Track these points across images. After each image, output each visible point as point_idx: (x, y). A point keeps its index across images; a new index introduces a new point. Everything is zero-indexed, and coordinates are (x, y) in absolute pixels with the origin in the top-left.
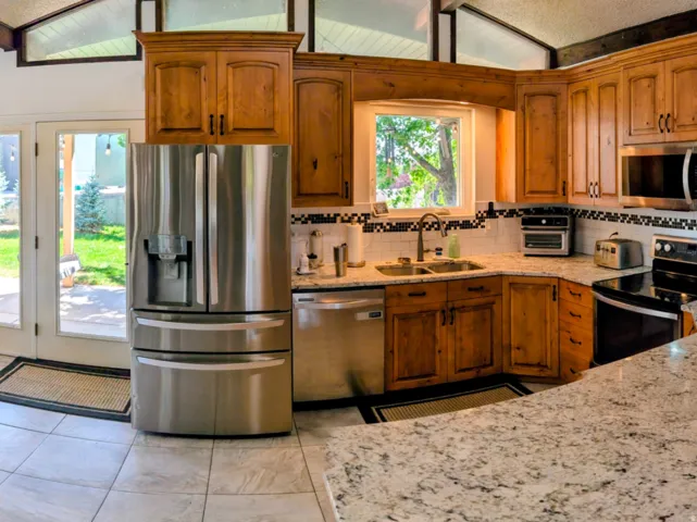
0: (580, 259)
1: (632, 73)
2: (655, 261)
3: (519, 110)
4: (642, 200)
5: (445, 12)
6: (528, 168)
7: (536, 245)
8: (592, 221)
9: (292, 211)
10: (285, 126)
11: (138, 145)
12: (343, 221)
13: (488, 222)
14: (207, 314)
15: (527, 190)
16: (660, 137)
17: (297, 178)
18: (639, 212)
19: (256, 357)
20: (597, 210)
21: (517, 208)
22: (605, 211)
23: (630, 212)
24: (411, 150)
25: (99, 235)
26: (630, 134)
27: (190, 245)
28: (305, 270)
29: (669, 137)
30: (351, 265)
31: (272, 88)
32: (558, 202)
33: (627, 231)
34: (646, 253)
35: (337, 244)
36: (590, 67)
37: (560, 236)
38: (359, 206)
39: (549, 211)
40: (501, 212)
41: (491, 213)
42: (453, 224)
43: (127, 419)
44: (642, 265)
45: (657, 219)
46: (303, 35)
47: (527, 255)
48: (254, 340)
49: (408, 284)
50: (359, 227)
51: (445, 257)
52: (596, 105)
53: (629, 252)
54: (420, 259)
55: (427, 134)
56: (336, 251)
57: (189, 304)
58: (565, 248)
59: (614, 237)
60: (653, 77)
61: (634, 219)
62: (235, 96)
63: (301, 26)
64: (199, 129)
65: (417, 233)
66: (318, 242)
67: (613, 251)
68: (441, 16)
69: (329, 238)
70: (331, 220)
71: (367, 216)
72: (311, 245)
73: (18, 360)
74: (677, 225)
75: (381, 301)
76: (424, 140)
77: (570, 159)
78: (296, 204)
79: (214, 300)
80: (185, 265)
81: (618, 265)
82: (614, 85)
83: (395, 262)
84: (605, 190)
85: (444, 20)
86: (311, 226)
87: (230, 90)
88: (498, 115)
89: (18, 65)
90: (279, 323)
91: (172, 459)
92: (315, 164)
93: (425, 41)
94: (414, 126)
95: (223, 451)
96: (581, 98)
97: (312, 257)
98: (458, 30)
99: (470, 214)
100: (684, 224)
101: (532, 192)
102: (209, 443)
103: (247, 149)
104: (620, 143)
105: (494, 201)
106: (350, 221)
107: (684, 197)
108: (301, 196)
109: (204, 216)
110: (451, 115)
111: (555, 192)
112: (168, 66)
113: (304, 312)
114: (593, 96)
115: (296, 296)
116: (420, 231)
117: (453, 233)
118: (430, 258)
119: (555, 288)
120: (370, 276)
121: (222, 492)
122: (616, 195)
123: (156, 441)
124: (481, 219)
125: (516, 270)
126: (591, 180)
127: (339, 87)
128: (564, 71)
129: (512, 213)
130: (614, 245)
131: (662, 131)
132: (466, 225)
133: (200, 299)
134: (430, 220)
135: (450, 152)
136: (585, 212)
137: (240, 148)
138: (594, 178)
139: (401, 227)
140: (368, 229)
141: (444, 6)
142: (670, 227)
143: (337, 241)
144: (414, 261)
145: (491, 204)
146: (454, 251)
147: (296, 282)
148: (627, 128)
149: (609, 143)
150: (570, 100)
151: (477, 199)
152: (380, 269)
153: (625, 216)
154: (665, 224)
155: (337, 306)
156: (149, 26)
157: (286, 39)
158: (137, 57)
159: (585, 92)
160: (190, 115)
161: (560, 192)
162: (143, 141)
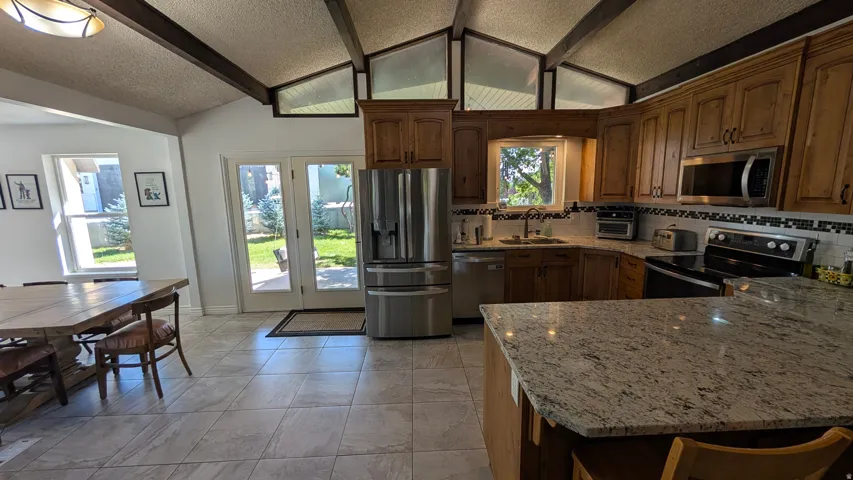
0: (640, 242)
1: (702, 97)
2: (708, 248)
3: (600, 138)
4: (705, 199)
5: (549, 71)
6: (604, 177)
7: (607, 231)
8: (653, 216)
9: (451, 207)
10: (448, 157)
11: (360, 171)
12: (480, 213)
13: (572, 215)
14: (407, 263)
15: (603, 193)
16: (724, 148)
17: (454, 189)
18: (697, 209)
19: (431, 288)
20: (659, 208)
21: (594, 206)
22: (666, 208)
23: (688, 209)
24: (520, 171)
25: (326, 237)
26: (694, 148)
27: (397, 225)
28: (459, 241)
29: (732, 147)
30: (485, 239)
31: (440, 135)
32: (626, 201)
33: (684, 224)
34: (700, 241)
35: (478, 226)
36: (661, 98)
37: (627, 226)
38: (489, 205)
39: (620, 208)
40: (583, 208)
41: (575, 208)
42: (548, 215)
43: (364, 334)
44: (695, 250)
45: (714, 215)
46: (457, 101)
47: (600, 238)
48: (429, 278)
49: (518, 249)
50: (490, 216)
51: (542, 236)
52: (665, 128)
53: (683, 239)
54: (526, 236)
55: (531, 158)
56: (477, 229)
57: (397, 258)
58: (629, 234)
59: (672, 228)
60: (723, 98)
61: (693, 215)
62: (419, 140)
63: (456, 95)
64: (399, 160)
65: (524, 221)
66: (466, 225)
67: (669, 237)
68: (546, 74)
69: (473, 223)
70: (474, 213)
71: (494, 210)
72: (462, 228)
73: (292, 312)
74: (734, 220)
75: (503, 258)
76: (529, 163)
77: (638, 171)
78: (453, 203)
79: (410, 256)
80: (394, 237)
81: (672, 248)
82: (683, 110)
83: (510, 238)
84: (666, 192)
85: (548, 76)
86: (462, 217)
87: (416, 137)
88: (584, 143)
89: (274, 116)
90: (446, 268)
91: (390, 352)
92: (465, 179)
93: (534, 93)
94: (523, 153)
95: (417, 347)
96: (652, 122)
97: (463, 234)
98: (558, 83)
99: (561, 208)
100: (742, 219)
101: (605, 195)
102: (411, 342)
103: (424, 171)
104: (684, 156)
105: (578, 201)
106: (484, 213)
107: (741, 195)
108: (457, 198)
109: (405, 210)
110: (550, 145)
111: (624, 194)
112: (380, 122)
113: (458, 263)
114: (663, 121)
115: (454, 255)
116: (526, 219)
117: (548, 221)
118: (533, 236)
119: (618, 258)
120: (496, 244)
121: (419, 367)
122: (676, 195)
123: (381, 343)
124: (568, 213)
125: (590, 245)
126: (655, 184)
127: (479, 131)
128: (639, 103)
129: (590, 209)
130: (670, 233)
131: (726, 143)
132: (557, 216)
133: (403, 255)
134: (533, 212)
135: (549, 170)
136: (648, 209)
137: (420, 171)
138: (657, 183)
139: (515, 216)
140: (495, 218)
141: (548, 66)
142: (728, 221)
143: (477, 225)
144: (522, 238)
145: (575, 203)
146: (549, 232)
147: (454, 247)
148: (691, 143)
149: (674, 156)
150: (642, 126)
151: (566, 199)
152: (502, 241)
153: (683, 212)
154: (723, 219)
155: (477, 260)
156: (363, 96)
157: (447, 103)
158: (356, 115)
159: (656, 118)
160: (394, 152)
161: (629, 194)
162: (364, 168)
